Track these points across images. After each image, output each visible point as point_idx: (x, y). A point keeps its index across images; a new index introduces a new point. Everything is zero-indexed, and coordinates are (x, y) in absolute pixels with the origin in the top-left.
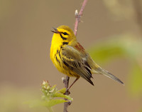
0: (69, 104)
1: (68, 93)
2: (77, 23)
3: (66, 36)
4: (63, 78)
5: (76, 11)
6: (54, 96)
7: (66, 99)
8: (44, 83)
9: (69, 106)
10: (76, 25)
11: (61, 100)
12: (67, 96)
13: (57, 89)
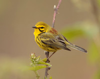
0: (49, 69)
1: (48, 61)
2: (55, 14)
3: (43, 29)
4: (45, 51)
5: (55, 6)
6: (39, 64)
8: (32, 55)
9: (49, 71)
10: (55, 16)
11: (43, 66)
12: (47, 64)
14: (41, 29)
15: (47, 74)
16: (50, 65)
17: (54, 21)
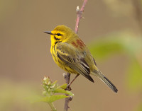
0: (71, 99)
1: (69, 88)
2: (78, 19)
4: (64, 74)
5: (78, 8)
6: (55, 92)
7: (67, 95)
9: (70, 102)
10: (78, 21)
11: (62, 95)
12: (68, 92)
13: (58, 85)
14: (57, 36)
15: (67, 107)
16: (71, 94)
17: (76, 29)
